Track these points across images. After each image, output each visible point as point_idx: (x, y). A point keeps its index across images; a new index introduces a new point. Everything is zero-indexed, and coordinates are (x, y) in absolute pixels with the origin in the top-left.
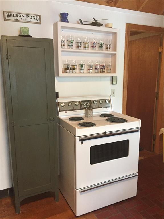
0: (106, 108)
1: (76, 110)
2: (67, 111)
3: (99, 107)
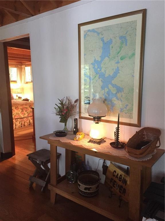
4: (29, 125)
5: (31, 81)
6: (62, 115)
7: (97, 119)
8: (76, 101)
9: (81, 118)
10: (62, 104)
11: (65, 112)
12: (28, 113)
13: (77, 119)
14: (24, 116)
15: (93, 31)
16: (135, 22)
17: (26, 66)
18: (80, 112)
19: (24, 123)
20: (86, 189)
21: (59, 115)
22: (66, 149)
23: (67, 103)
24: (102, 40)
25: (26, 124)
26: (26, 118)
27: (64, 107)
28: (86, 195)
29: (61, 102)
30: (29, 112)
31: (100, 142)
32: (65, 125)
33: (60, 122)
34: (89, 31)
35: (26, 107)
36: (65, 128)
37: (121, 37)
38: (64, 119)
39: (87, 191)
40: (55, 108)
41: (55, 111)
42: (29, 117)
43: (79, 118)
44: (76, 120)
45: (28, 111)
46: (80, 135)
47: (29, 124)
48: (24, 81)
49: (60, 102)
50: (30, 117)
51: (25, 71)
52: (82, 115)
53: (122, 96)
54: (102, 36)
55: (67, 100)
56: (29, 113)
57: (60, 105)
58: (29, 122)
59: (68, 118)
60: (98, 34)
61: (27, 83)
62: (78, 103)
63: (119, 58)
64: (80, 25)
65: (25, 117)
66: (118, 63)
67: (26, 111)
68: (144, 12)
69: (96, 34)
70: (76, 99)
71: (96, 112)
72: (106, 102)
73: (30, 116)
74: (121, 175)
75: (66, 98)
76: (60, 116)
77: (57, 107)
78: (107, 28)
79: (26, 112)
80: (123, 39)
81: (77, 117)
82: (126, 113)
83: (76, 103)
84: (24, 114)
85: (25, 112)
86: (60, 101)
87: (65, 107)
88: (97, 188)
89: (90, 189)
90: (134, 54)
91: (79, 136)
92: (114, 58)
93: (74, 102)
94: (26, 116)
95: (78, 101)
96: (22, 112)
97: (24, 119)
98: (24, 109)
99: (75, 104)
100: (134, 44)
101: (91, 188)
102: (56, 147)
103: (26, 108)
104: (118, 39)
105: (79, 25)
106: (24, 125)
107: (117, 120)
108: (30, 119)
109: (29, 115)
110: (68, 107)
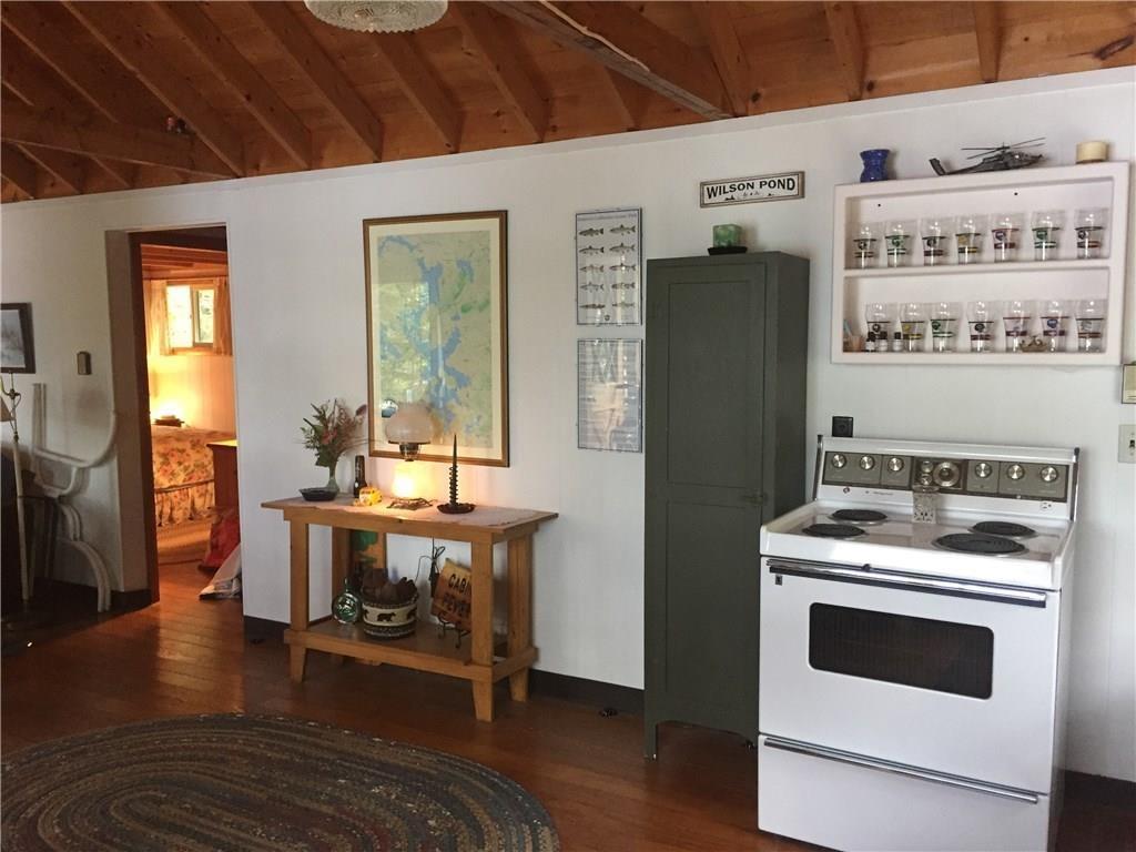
0: (1038, 503)
1: (887, 487)
2: (851, 485)
3: (1001, 492)
4: (191, 519)
5: (190, 345)
6: (324, 447)
7: (410, 451)
8: (359, 412)
9: (374, 454)
10: (322, 417)
11: (330, 437)
12: (190, 470)
13: (362, 458)
14: (172, 483)
15: (400, 240)
16: (486, 234)
17: (169, 284)
18: (371, 440)
19: (172, 509)
20: (381, 617)
21: (314, 447)
22: (333, 529)
23: (337, 414)
24: (421, 263)
25: (178, 514)
26: (177, 492)
27: (327, 427)
28: (383, 634)
29: (320, 412)
30: (192, 467)
31: (418, 504)
32: (332, 474)
33: (317, 464)
34: (390, 238)
35: (180, 445)
36: (332, 482)
37: (460, 263)
38: (328, 458)
39: (385, 623)
40: (303, 429)
41: (302, 437)
42: (191, 485)
43: (370, 455)
44: (360, 460)
45: (187, 464)
46: (369, 493)
47: (188, 516)
48: (162, 342)
49: (316, 413)
50: (195, 488)
51: (166, 303)
52: (378, 447)
53: (468, 396)
54: (420, 256)
55: (337, 408)
56: (193, 471)
57: (316, 422)
58: (189, 507)
59: (339, 455)
60: (412, 249)
61: (173, 352)
62: (367, 415)
63: (459, 306)
64: (367, 223)
65: (175, 486)
66: (456, 318)
67: (180, 463)
68: (503, 216)
69: (405, 249)
70: (360, 405)
71: (405, 433)
72: (434, 410)
73: (194, 481)
74: (464, 580)
75: (333, 402)
76: (316, 451)
77: (308, 427)
78: (430, 239)
79: (182, 467)
80: (465, 267)
81: (364, 452)
82: (478, 436)
83: (360, 417)
84: (173, 474)
85: (174, 466)
86: (317, 410)
87: (330, 425)
88: (409, 616)
89: (393, 618)
90: (488, 302)
91: (366, 495)
92: (449, 306)
93: (354, 413)
94: (180, 483)
95: (366, 409)
96: (165, 467)
97: (171, 495)
98: (173, 456)
99: (358, 418)
100: (487, 281)
101: (393, 614)
102: (307, 525)
103: (179, 451)
104: (454, 264)
105: (364, 221)
106: (171, 519)
107: (452, 454)
108: (196, 495)
109: (190, 479)
110: (337, 428)
